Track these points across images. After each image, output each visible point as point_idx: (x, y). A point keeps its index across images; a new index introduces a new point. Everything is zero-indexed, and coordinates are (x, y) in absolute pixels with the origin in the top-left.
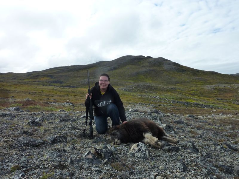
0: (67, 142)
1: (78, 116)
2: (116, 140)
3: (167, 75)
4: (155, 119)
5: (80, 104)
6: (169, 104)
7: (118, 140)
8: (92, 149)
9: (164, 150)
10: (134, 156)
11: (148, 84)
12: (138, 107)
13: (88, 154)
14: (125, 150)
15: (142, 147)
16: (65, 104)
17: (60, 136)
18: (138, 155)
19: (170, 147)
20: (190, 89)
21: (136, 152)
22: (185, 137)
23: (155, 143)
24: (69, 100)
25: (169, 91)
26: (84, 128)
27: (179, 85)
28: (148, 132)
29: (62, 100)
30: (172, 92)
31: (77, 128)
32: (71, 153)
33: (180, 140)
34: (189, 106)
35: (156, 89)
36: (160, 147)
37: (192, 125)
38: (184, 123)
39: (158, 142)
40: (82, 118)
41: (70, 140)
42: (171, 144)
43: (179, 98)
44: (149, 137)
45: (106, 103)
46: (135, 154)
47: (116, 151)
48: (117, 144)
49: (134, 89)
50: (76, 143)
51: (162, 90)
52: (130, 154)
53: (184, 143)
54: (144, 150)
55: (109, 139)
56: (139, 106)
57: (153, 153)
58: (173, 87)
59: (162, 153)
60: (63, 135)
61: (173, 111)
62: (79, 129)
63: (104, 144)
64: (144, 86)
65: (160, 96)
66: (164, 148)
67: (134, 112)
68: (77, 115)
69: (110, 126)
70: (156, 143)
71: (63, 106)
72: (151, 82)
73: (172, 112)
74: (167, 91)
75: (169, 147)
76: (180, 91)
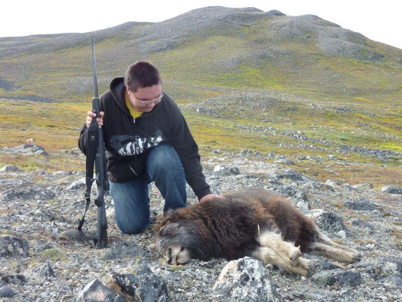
0: (28, 255)
1: (61, 184)
2: (176, 251)
3: (326, 69)
4: (290, 194)
5: (67, 152)
6: (330, 156)
7: (182, 250)
8: (104, 275)
9: (316, 282)
10: (229, 294)
11: (272, 96)
12: (240, 161)
13: (93, 288)
14: (202, 279)
15: (252, 270)
16: (20, 148)
17: (7, 238)
18: (240, 292)
19: (335, 272)
20: (392, 113)
21: (236, 285)
22: (378, 247)
23: (291, 259)
24: (31, 140)
25: (332, 117)
26: (79, 217)
27: (360, 98)
28: (270, 229)
29: (12, 139)
30: (340, 121)
31: (58, 216)
32: (42, 285)
33: (362, 253)
34: (389, 162)
35: (294, 109)
36: (304, 272)
37: (397, 214)
38: (374, 209)
39: (301, 258)
40: (73, 188)
41: (39, 251)
42: (336, 263)
43: (360, 139)
44: (273, 242)
45: (145, 145)
46: (231, 290)
47: (177, 280)
48: (179, 261)
49: (229, 107)
50: (56, 258)
51: (313, 114)
52: (217, 290)
53: (376, 262)
54: (258, 277)
55: (154, 249)
56: (243, 159)
57: (285, 290)
58: (343, 104)
59: (313, 290)
60: (15, 234)
61: (342, 176)
62: (64, 220)
63: (140, 262)
64: (258, 99)
65: (305, 131)
66: (315, 276)
67: (227, 174)
68: (60, 181)
69: (156, 214)
70: (295, 260)
71: (14, 156)
72: (279, 88)
73: (339, 179)
74: (326, 115)
75: (331, 272)
76: (364, 117)
